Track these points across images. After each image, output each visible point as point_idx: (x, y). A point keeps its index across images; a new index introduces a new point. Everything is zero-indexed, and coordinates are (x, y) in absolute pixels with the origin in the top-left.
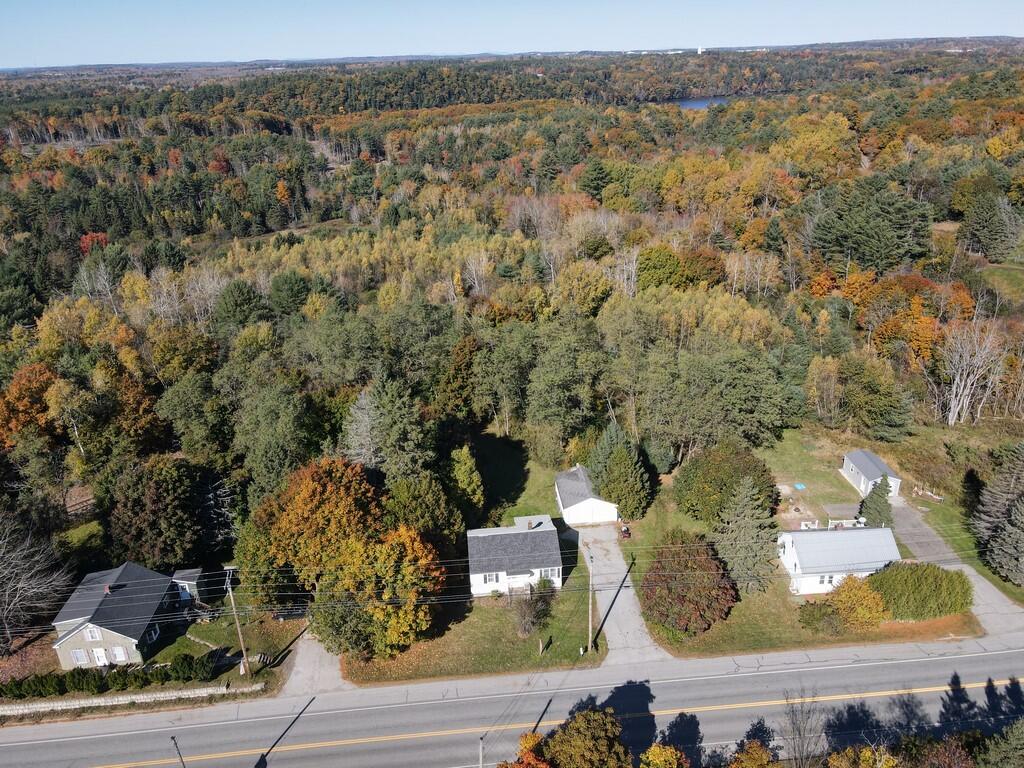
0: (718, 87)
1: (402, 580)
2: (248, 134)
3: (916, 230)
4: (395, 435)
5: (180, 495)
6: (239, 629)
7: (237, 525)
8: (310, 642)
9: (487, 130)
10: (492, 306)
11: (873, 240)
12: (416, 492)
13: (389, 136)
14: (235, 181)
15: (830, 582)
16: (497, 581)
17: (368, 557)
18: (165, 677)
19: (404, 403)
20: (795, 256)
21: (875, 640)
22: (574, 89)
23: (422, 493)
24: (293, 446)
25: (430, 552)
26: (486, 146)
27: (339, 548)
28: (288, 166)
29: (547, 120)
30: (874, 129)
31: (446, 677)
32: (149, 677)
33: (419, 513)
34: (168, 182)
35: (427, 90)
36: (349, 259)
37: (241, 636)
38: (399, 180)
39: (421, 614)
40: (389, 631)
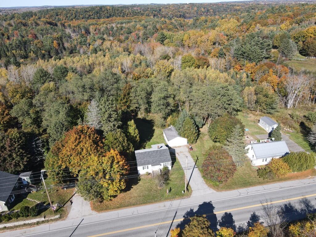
0: (194, 14)
1: (113, 170)
2: (42, 26)
3: (267, 50)
4: (106, 115)
5: (21, 143)
6: (48, 195)
7: (45, 154)
8: (77, 197)
9: (124, 25)
10: (134, 75)
11: (254, 53)
12: (116, 137)
13: (91, 27)
14: (38, 41)
15: (266, 161)
16: (148, 168)
17: (99, 162)
18: (17, 216)
19: (109, 103)
20: (229, 59)
21: (285, 180)
22: (150, 14)
23: (118, 137)
24: (66, 123)
25: (123, 159)
26: (124, 30)
27: (87, 160)
28: (57, 36)
29: (143, 22)
30: (245, 23)
31: (132, 206)
32: (11, 216)
33: (117, 145)
34: (14, 41)
35: (102, 14)
36: (81, 63)
37: (49, 197)
38: (96, 40)
39: (122, 183)
40: (110, 191)
